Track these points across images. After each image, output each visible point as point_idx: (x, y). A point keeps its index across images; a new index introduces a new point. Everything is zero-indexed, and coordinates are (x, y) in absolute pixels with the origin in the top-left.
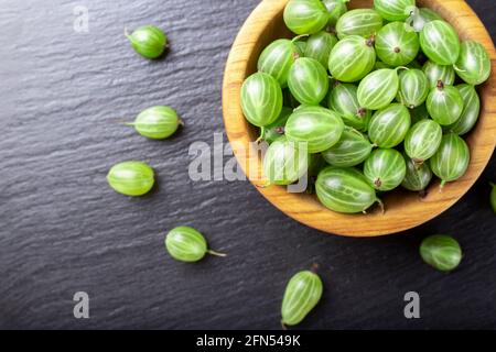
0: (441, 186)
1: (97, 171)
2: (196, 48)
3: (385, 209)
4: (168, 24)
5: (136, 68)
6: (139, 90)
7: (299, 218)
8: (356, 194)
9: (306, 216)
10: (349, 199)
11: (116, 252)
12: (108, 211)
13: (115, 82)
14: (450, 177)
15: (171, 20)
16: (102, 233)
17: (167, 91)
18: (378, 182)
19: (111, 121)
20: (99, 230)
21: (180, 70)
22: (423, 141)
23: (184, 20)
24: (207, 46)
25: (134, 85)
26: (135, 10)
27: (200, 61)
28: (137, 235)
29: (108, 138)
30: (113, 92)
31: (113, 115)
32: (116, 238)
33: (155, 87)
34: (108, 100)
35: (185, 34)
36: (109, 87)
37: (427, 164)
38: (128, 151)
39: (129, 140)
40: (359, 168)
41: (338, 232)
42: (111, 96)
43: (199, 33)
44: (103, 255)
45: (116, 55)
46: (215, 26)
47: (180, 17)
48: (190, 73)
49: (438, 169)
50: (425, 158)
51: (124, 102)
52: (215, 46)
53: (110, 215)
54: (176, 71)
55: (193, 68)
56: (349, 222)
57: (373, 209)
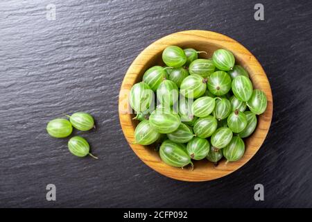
0: (226, 163)
1: (18, 122)
2: (75, 57)
3: (195, 168)
4: (60, 43)
5: (42, 66)
6: (43, 79)
7: (147, 163)
8: (180, 158)
9: (152, 163)
10: (176, 160)
11: (28, 167)
12: (24, 145)
13: (30, 74)
14: (231, 160)
15: (62, 40)
16: (20, 156)
17: (59, 80)
18: (193, 155)
19: (28, 95)
20: (18, 154)
21: (66, 69)
22: (221, 139)
23: (69, 41)
24: (81, 56)
25: (40, 76)
26: (42, 34)
27: (77, 64)
28: (39, 158)
29: (25, 105)
30: (28, 79)
31: (28, 92)
32: (28, 160)
33: (51, 77)
34: (26, 83)
35: (69, 49)
36: (26, 76)
37: (221, 151)
38: (36, 112)
39: (37, 106)
40: (185, 145)
41: (167, 175)
42: (27, 81)
43: (77, 49)
44: (20, 168)
45: (31, 59)
46: (86, 45)
47: (67, 39)
48: (71, 70)
49: (226, 154)
50: (220, 147)
51: (34, 85)
52: (85, 56)
53: (25, 147)
54: (63, 69)
55: (73, 68)
56: (174, 171)
57: (188, 167)
